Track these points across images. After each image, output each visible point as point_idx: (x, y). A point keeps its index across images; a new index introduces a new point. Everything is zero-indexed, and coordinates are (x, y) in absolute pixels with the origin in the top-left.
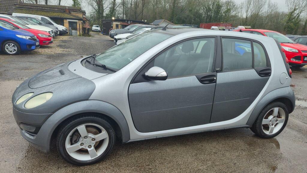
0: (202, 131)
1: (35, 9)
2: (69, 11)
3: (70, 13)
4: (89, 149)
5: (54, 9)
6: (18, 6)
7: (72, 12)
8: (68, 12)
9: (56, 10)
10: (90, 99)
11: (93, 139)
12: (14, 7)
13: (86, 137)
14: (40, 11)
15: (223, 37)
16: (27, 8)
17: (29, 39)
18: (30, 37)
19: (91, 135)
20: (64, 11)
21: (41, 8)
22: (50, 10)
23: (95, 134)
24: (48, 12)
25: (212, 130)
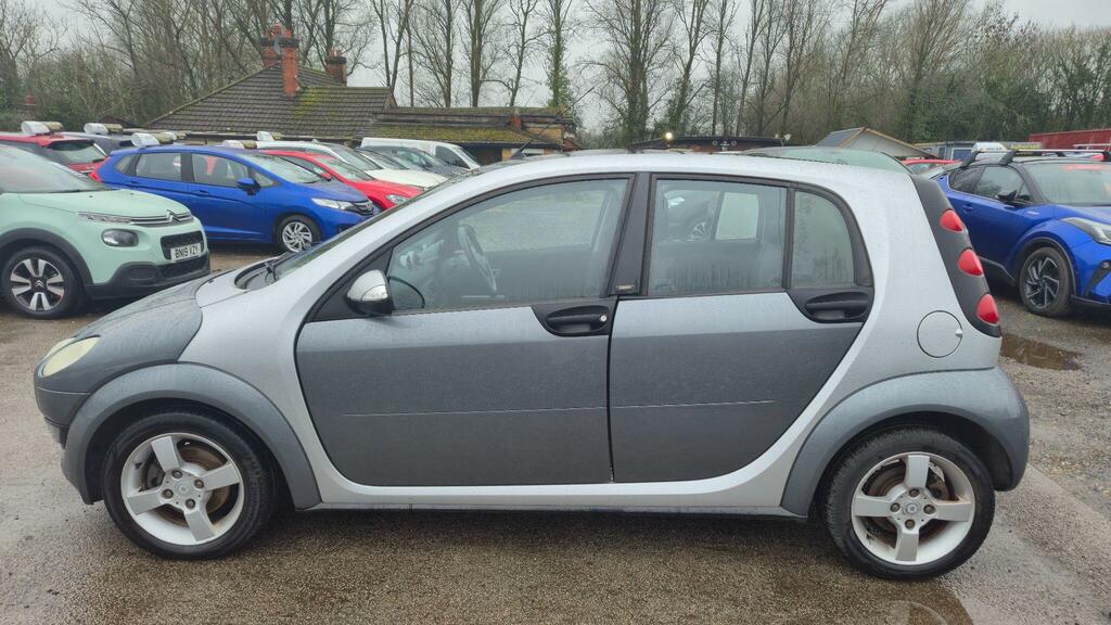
0: (584, 508)
1: (428, 122)
2: (522, 122)
3: (524, 128)
4: (187, 512)
5: (478, 120)
6: (381, 117)
7: (532, 125)
8: (518, 124)
9: (484, 120)
10: (181, 359)
11: (199, 483)
12: (372, 121)
13: (176, 473)
14: (439, 127)
15: (659, 176)
16: (404, 121)
17: (347, 209)
18: (349, 205)
19: (193, 470)
20: (509, 124)
21: (443, 118)
22: (468, 123)
23: (209, 467)
24: (460, 128)
25: (626, 510)
